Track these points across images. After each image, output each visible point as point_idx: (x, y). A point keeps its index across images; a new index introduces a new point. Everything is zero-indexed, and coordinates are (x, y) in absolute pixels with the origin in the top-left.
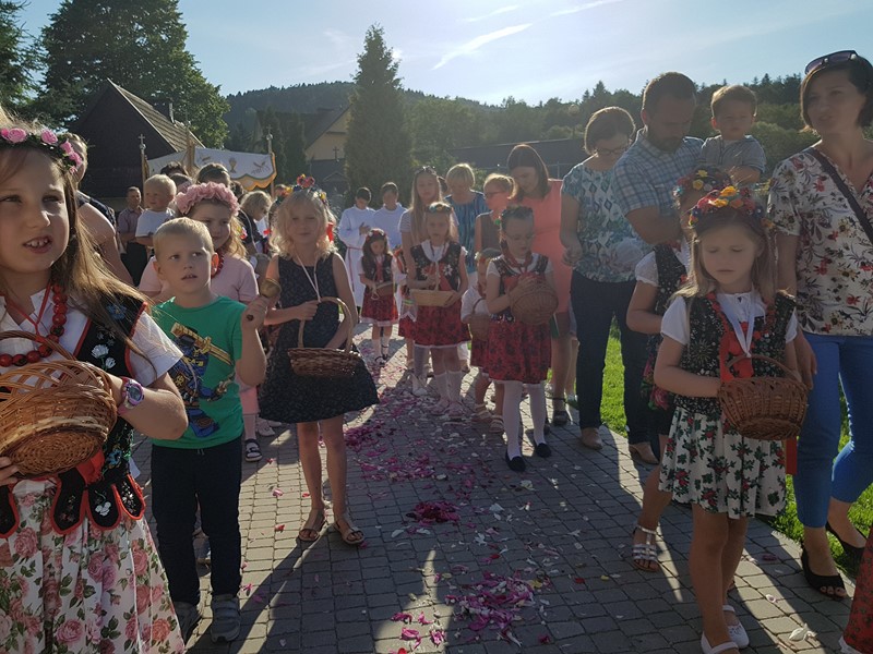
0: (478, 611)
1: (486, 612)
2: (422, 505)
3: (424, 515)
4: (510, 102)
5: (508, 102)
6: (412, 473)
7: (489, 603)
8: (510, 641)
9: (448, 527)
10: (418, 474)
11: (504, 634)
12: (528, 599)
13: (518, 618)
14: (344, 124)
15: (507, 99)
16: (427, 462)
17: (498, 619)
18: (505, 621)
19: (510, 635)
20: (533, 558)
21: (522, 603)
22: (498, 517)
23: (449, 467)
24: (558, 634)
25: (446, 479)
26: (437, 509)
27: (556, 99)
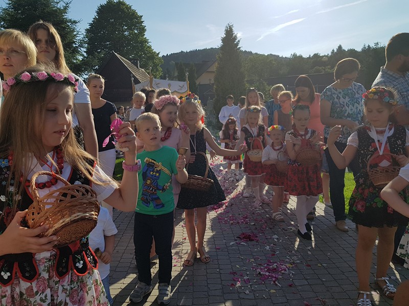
0: (264, 273)
1: (267, 274)
2: (243, 234)
3: (244, 238)
4: (295, 55)
5: (294, 55)
6: (239, 221)
7: (269, 270)
8: (276, 285)
9: (254, 242)
10: (242, 222)
11: (274, 282)
12: (285, 270)
13: (280, 277)
14: (214, 68)
15: (293, 54)
16: (246, 218)
17: (272, 277)
18: (275, 278)
19: (277, 282)
20: (290, 256)
21: (283, 272)
22: (276, 240)
23: (256, 220)
24: (297, 284)
25: (254, 225)
26: (250, 235)
27: (318, 54)
